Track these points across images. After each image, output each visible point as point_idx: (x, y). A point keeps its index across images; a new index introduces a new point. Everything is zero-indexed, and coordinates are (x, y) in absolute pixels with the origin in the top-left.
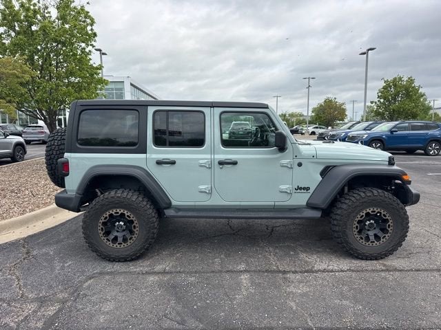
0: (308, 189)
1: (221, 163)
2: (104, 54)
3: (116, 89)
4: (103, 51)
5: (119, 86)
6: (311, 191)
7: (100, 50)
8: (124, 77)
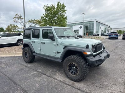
0: (60, 53)
1: (42, 43)
2: (85, 14)
5: (93, 23)
6: (61, 53)
8: (94, 20)
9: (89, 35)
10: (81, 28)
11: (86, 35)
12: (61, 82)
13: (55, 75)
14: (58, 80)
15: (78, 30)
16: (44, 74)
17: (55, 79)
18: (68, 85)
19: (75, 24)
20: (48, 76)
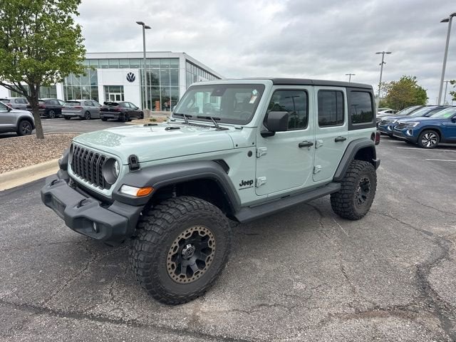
2: (149, 28)
3: (172, 66)
4: (146, 25)
5: (174, 63)
7: (142, 24)
8: (179, 53)
9: (163, 109)
10: (131, 78)
11: (154, 107)
12: (140, 326)
13: (98, 298)
14: (121, 321)
15: (119, 89)
16: (40, 310)
17: (103, 319)
18: (177, 331)
19: (106, 63)
20: (63, 315)
